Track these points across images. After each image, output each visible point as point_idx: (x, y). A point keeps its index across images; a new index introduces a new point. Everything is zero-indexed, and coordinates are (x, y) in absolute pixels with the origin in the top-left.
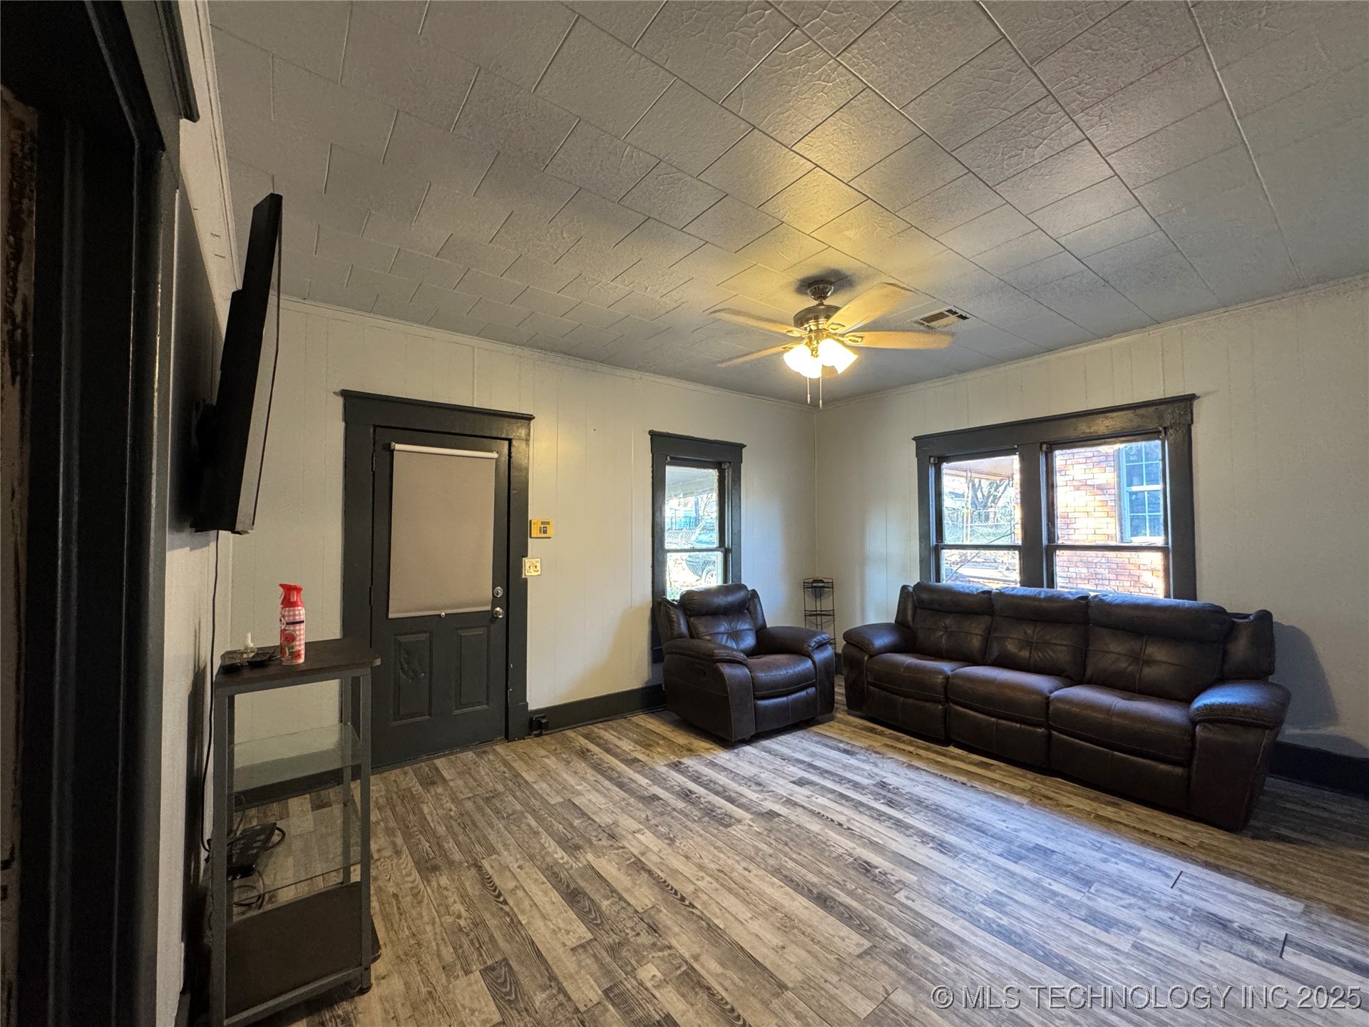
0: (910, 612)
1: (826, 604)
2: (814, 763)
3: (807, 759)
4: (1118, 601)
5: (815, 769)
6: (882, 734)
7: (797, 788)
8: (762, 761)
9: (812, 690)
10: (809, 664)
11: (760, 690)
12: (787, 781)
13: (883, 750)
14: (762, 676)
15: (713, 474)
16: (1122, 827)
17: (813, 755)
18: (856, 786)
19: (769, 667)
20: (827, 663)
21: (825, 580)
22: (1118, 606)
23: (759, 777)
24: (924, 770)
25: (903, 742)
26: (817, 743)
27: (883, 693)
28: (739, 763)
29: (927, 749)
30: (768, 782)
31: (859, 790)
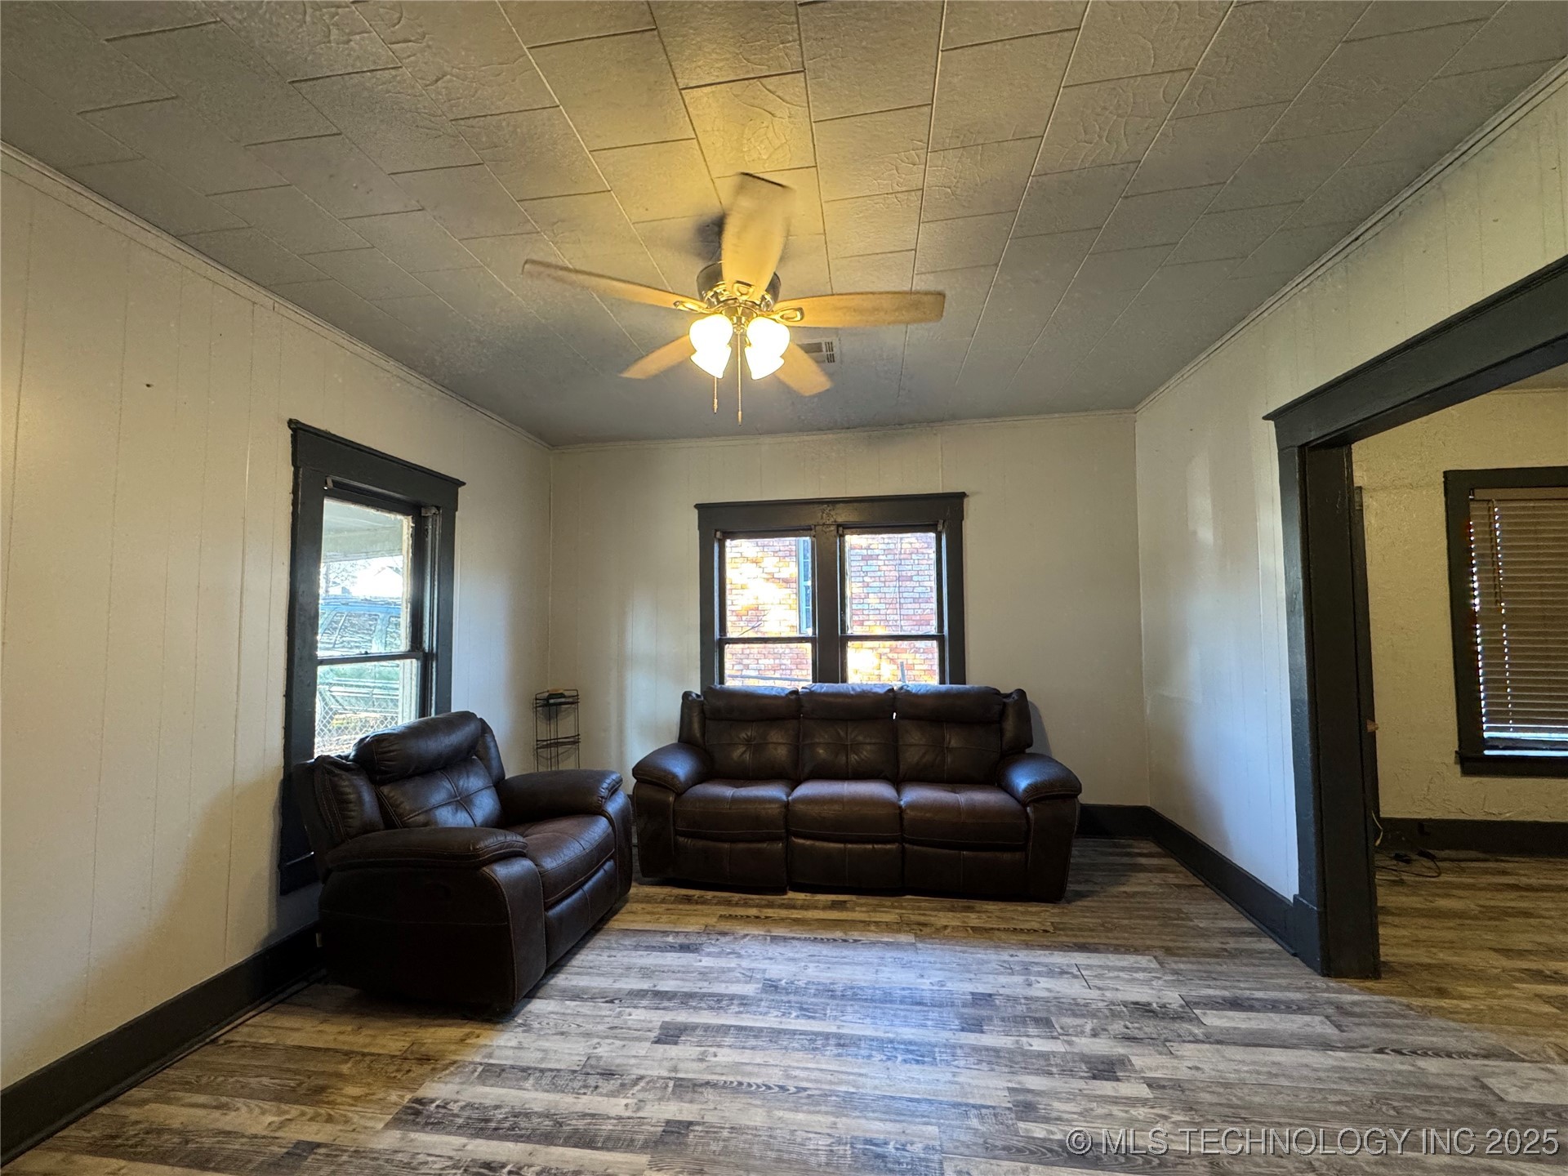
0: (696, 726)
2: (660, 988)
3: (645, 985)
5: (670, 999)
6: (704, 902)
7: (673, 1051)
8: (579, 1020)
9: (608, 865)
10: (603, 823)
11: (548, 888)
12: (648, 1044)
13: (725, 926)
14: (550, 863)
15: (405, 524)
17: (646, 972)
18: (744, 1001)
20: (624, 813)
21: (566, 693)
23: (599, 1058)
24: (793, 938)
25: (737, 904)
26: (636, 948)
27: (701, 843)
28: (546, 1044)
29: (770, 905)
30: (618, 1061)
31: (754, 1008)
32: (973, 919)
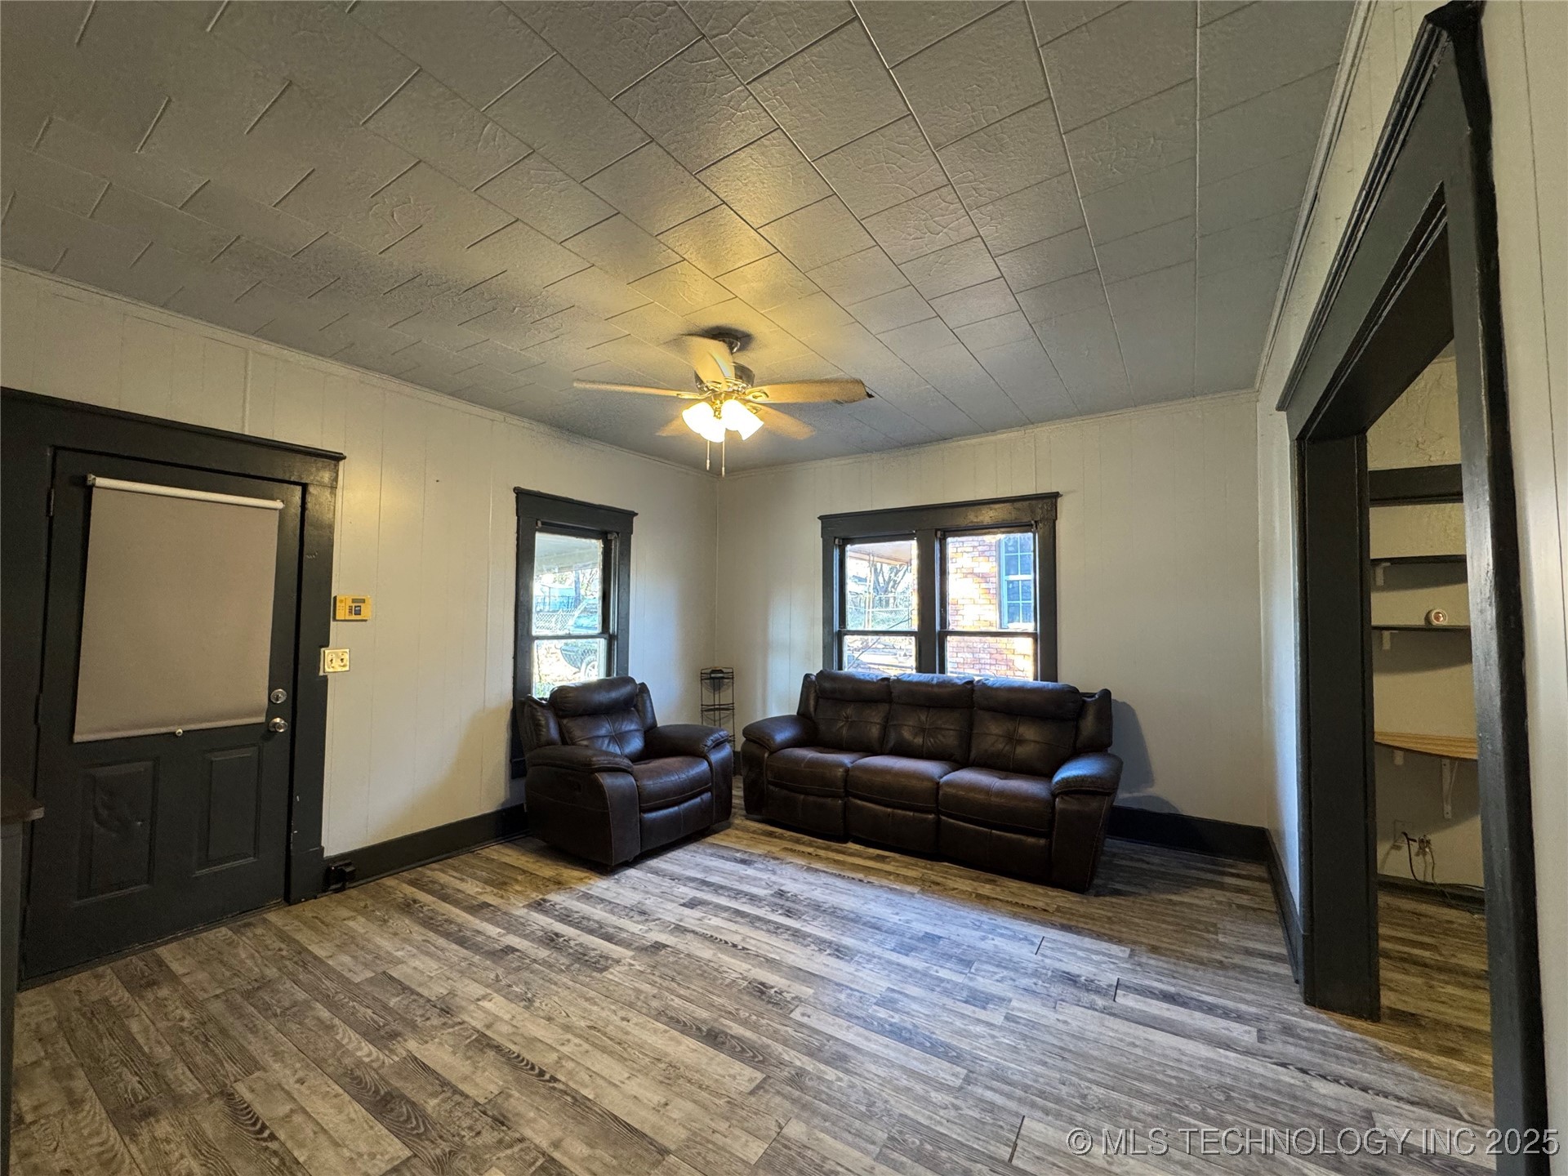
0: (812, 703)
1: (725, 697)
2: (707, 879)
3: (699, 876)
4: (997, 685)
5: (708, 886)
6: (781, 837)
7: (687, 911)
8: (648, 884)
9: (706, 796)
10: (704, 766)
11: (646, 801)
12: (676, 905)
13: (782, 855)
14: (650, 784)
15: (596, 545)
16: (999, 904)
17: (707, 870)
18: (753, 899)
19: (659, 773)
20: (724, 763)
21: (724, 670)
22: (998, 689)
23: (643, 904)
24: (824, 872)
25: (804, 844)
26: (712, 855)
27: (784, 792)
28: (621, 891)
29: (827, 849)
30: (654, 908)
31: (756, 903)
32: (986, 889)
